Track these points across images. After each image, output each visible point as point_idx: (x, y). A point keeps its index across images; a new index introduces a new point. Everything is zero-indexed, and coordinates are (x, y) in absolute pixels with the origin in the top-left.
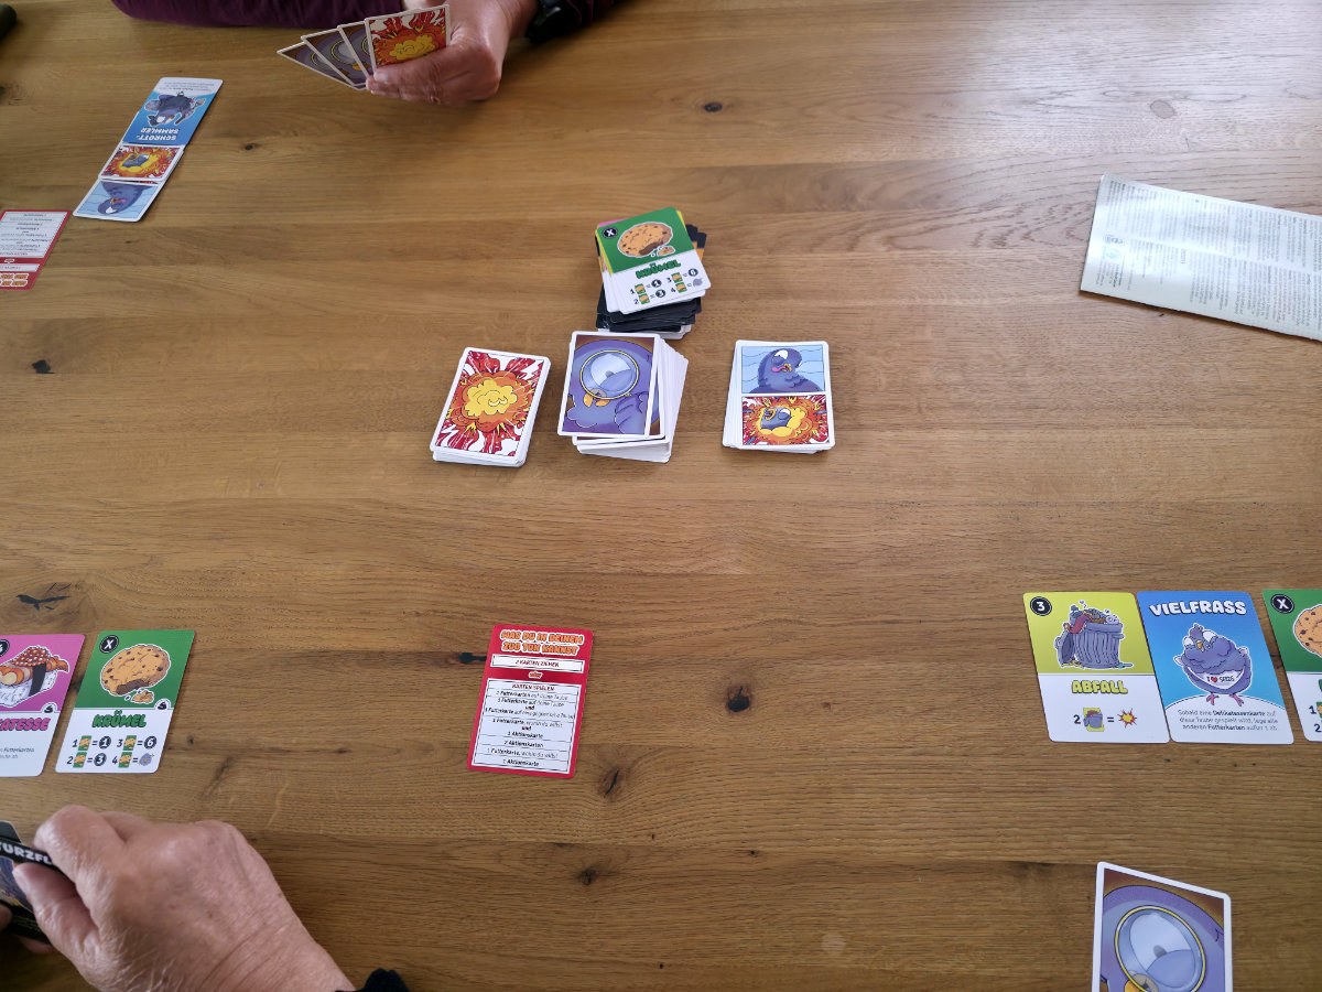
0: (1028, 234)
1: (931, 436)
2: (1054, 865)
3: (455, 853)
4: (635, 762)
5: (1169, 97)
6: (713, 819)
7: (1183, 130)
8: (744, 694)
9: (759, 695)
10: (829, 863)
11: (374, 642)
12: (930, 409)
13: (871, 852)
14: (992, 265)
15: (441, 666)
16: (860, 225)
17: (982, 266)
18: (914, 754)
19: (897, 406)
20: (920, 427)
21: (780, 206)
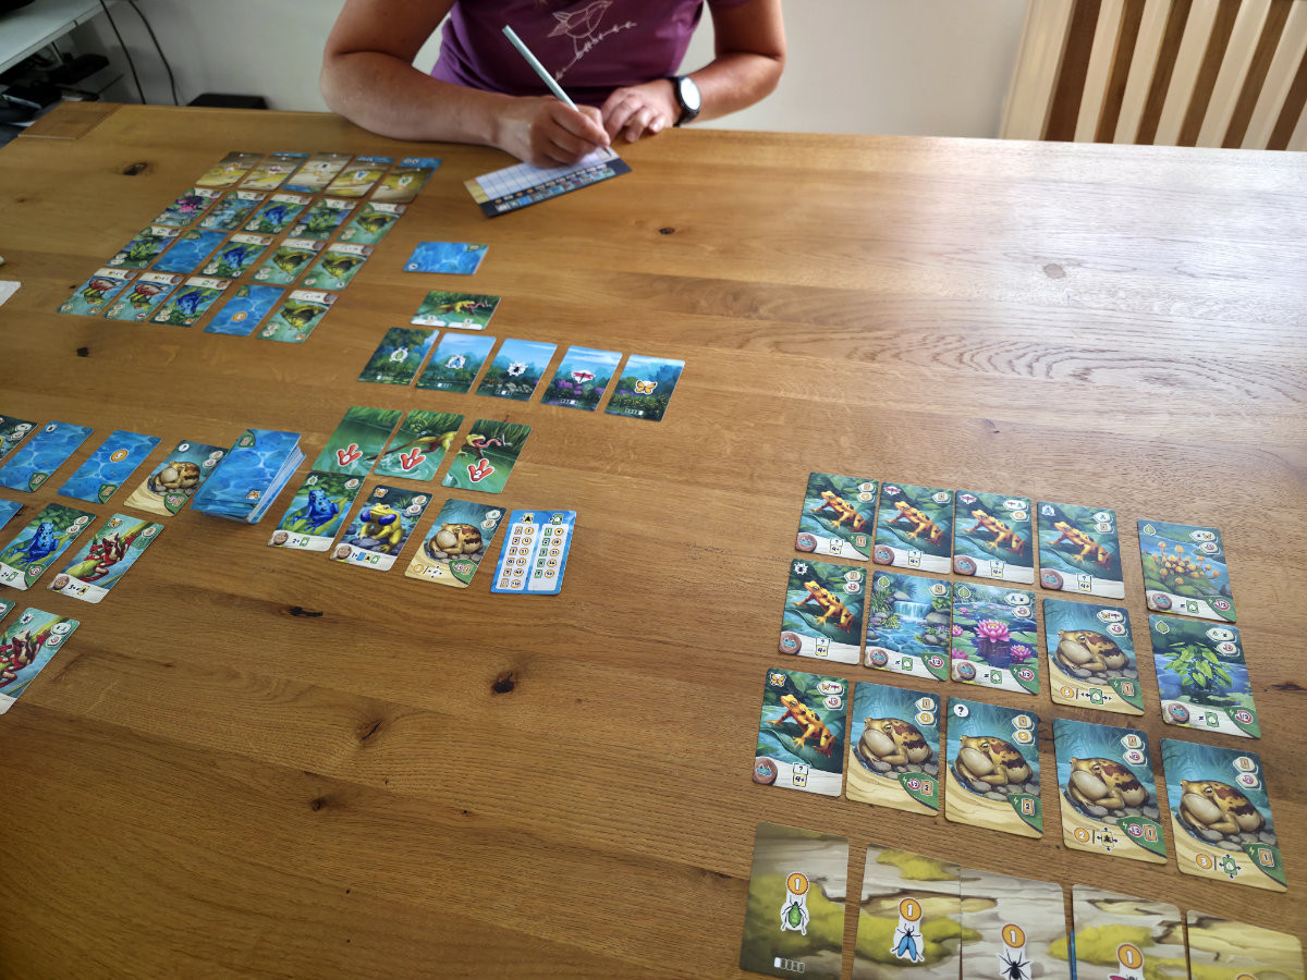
0: (901, 352)
1: (754, 499)
2: (729, 877)
4: (397, 718)
5: (1063, 263)
6: (444, 778)
7: (1068, 289)
8: (512, 679)
10: (529, 835)
12: (760, 477)
13: (570, 833)
15: (274, 614)
16: (755, 330)
17: (848, 373)
19: (733, 472)
20: (746, 490)
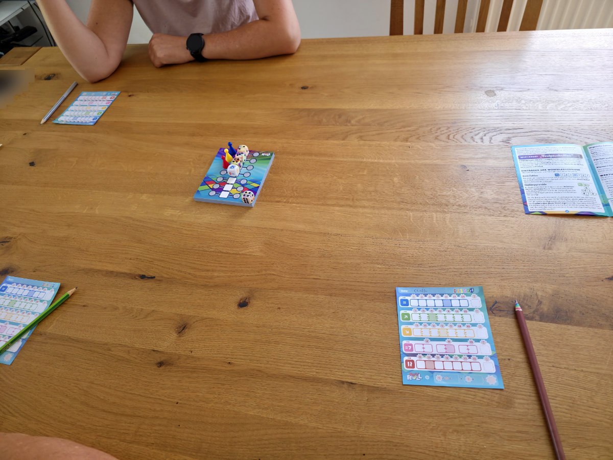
0: (420, 136)
2: (355, 384)
3: (112, 349)
4: (194, 322)
5: (494, 89)
6: (218, 348)
7: (497, 101)
8: (247, 301)
9: (253, 302)
10: (259, 371)
11: (110, 268)
12: (357, 200)
13: (279, 369)
14: (401, 148)
15: (132, 279)
16: (350, 131)
18: (309, 331)
19: (344, 198)
21: (320, 123)
